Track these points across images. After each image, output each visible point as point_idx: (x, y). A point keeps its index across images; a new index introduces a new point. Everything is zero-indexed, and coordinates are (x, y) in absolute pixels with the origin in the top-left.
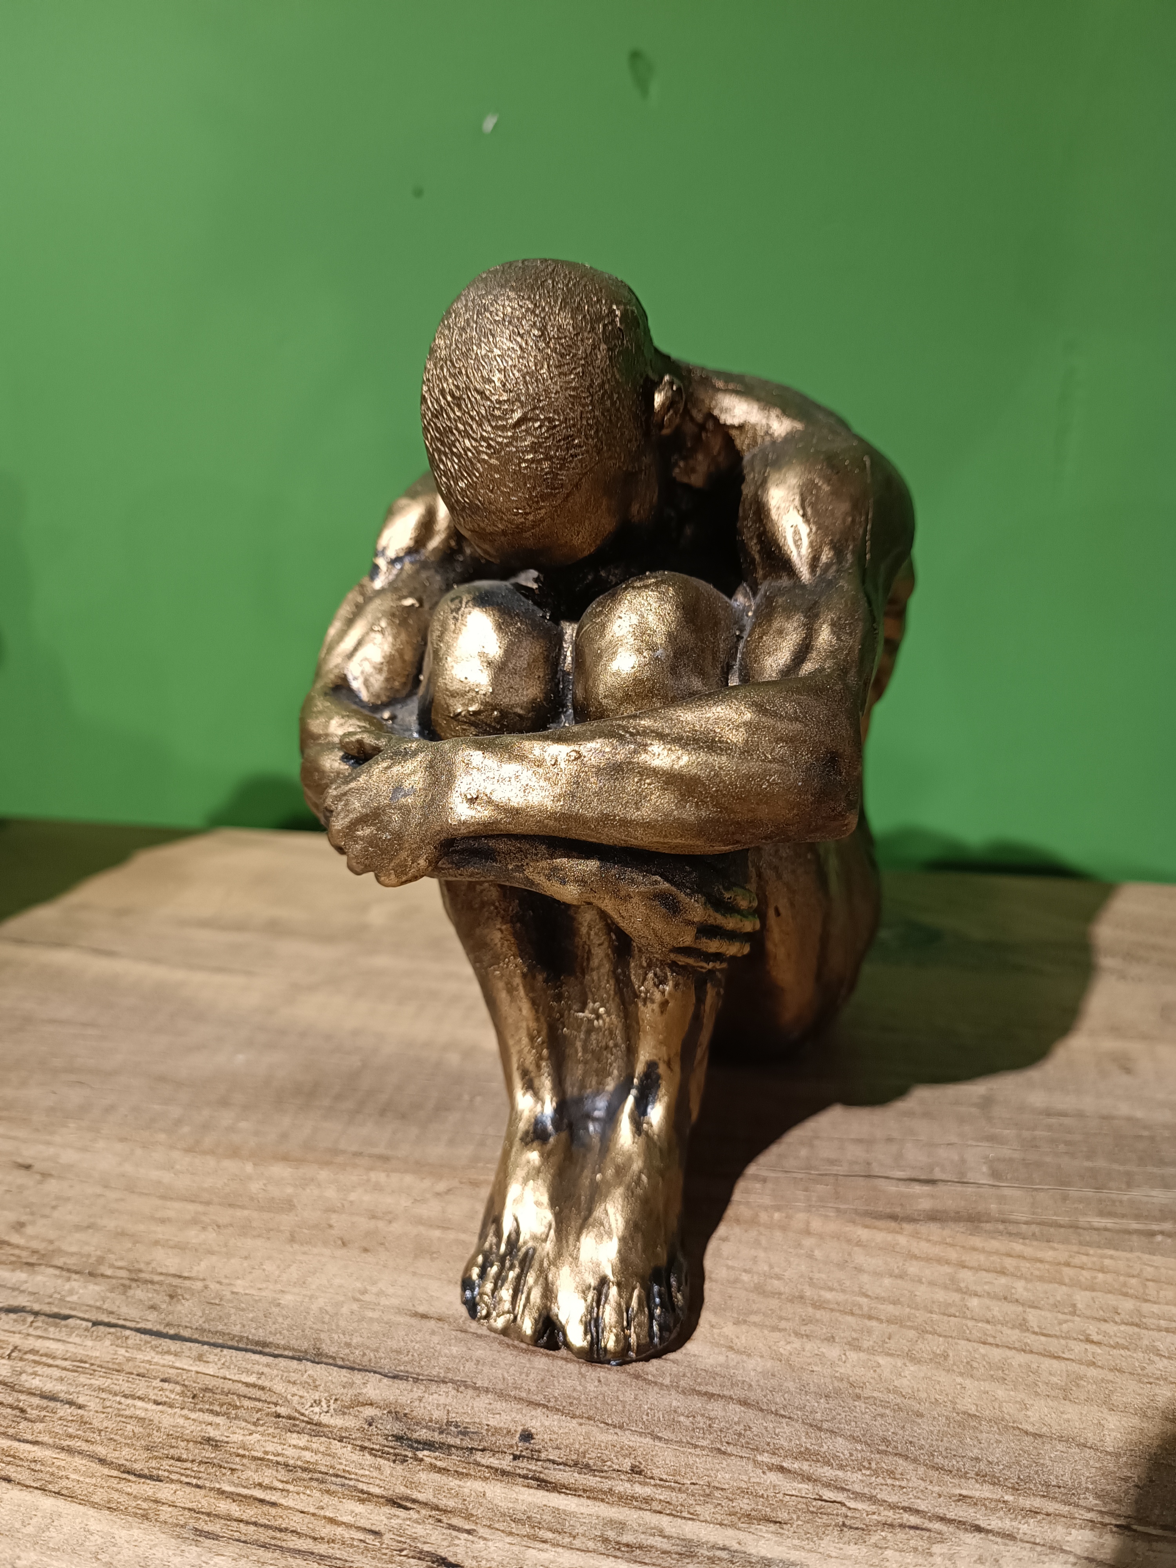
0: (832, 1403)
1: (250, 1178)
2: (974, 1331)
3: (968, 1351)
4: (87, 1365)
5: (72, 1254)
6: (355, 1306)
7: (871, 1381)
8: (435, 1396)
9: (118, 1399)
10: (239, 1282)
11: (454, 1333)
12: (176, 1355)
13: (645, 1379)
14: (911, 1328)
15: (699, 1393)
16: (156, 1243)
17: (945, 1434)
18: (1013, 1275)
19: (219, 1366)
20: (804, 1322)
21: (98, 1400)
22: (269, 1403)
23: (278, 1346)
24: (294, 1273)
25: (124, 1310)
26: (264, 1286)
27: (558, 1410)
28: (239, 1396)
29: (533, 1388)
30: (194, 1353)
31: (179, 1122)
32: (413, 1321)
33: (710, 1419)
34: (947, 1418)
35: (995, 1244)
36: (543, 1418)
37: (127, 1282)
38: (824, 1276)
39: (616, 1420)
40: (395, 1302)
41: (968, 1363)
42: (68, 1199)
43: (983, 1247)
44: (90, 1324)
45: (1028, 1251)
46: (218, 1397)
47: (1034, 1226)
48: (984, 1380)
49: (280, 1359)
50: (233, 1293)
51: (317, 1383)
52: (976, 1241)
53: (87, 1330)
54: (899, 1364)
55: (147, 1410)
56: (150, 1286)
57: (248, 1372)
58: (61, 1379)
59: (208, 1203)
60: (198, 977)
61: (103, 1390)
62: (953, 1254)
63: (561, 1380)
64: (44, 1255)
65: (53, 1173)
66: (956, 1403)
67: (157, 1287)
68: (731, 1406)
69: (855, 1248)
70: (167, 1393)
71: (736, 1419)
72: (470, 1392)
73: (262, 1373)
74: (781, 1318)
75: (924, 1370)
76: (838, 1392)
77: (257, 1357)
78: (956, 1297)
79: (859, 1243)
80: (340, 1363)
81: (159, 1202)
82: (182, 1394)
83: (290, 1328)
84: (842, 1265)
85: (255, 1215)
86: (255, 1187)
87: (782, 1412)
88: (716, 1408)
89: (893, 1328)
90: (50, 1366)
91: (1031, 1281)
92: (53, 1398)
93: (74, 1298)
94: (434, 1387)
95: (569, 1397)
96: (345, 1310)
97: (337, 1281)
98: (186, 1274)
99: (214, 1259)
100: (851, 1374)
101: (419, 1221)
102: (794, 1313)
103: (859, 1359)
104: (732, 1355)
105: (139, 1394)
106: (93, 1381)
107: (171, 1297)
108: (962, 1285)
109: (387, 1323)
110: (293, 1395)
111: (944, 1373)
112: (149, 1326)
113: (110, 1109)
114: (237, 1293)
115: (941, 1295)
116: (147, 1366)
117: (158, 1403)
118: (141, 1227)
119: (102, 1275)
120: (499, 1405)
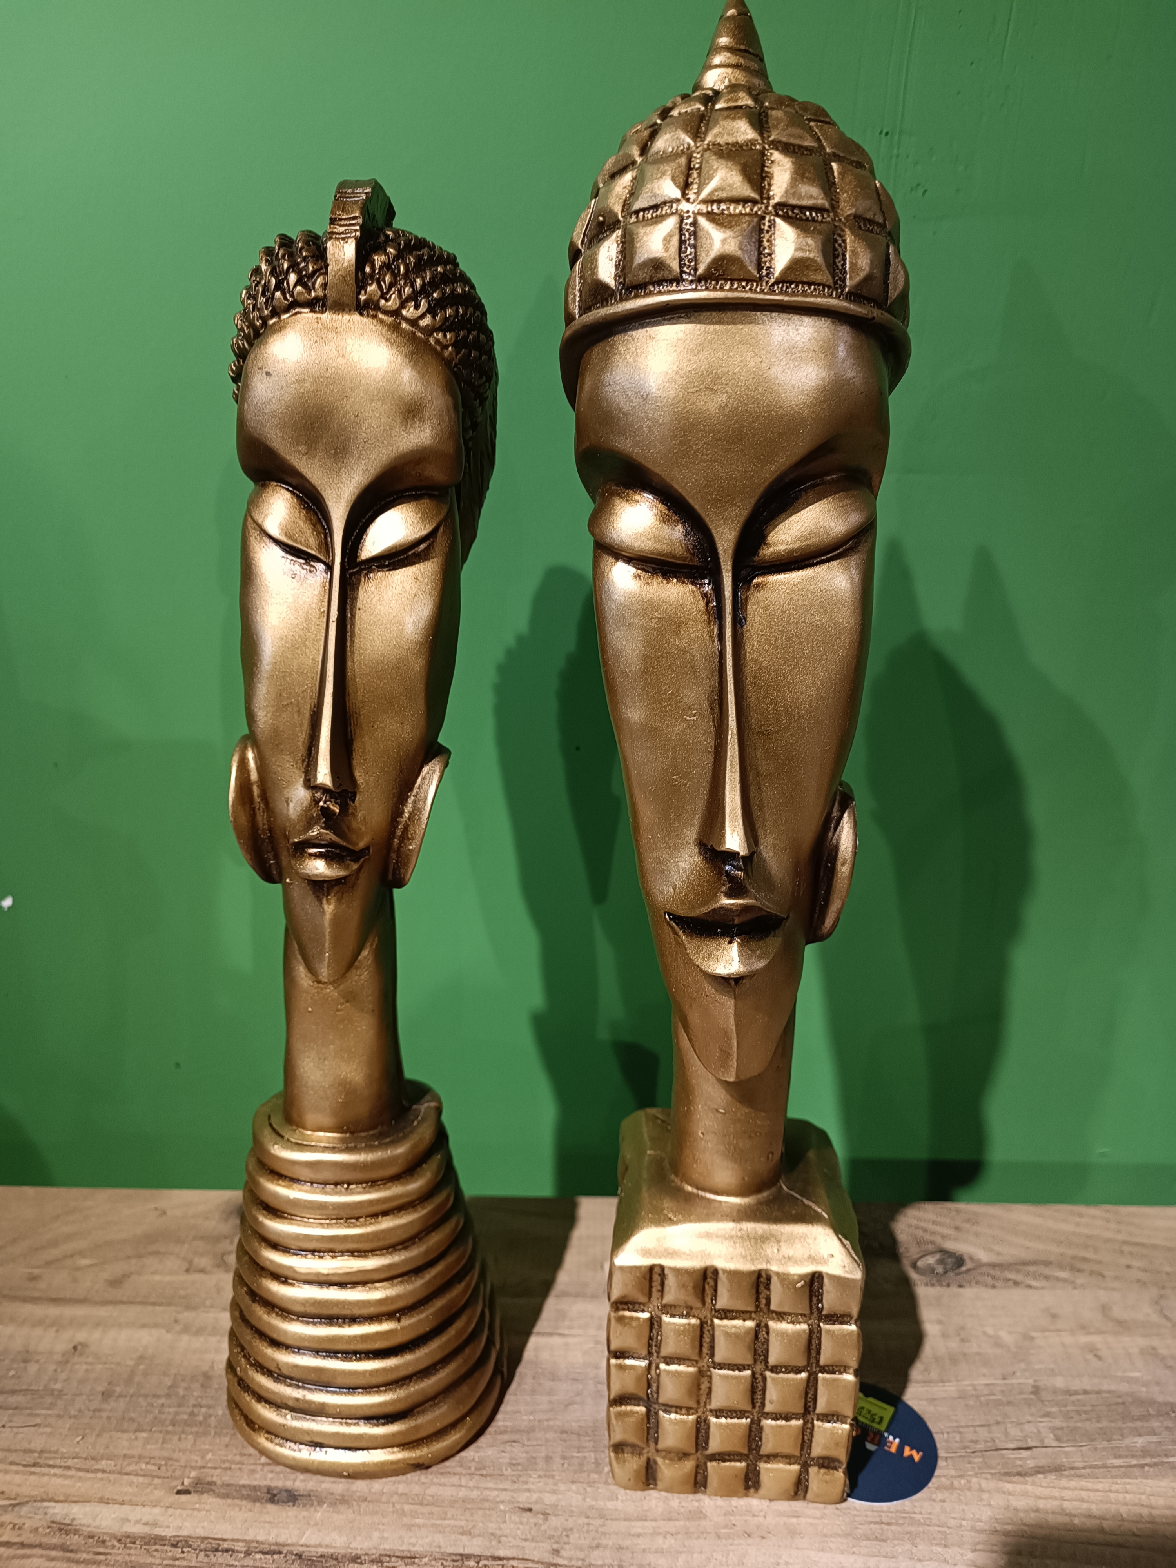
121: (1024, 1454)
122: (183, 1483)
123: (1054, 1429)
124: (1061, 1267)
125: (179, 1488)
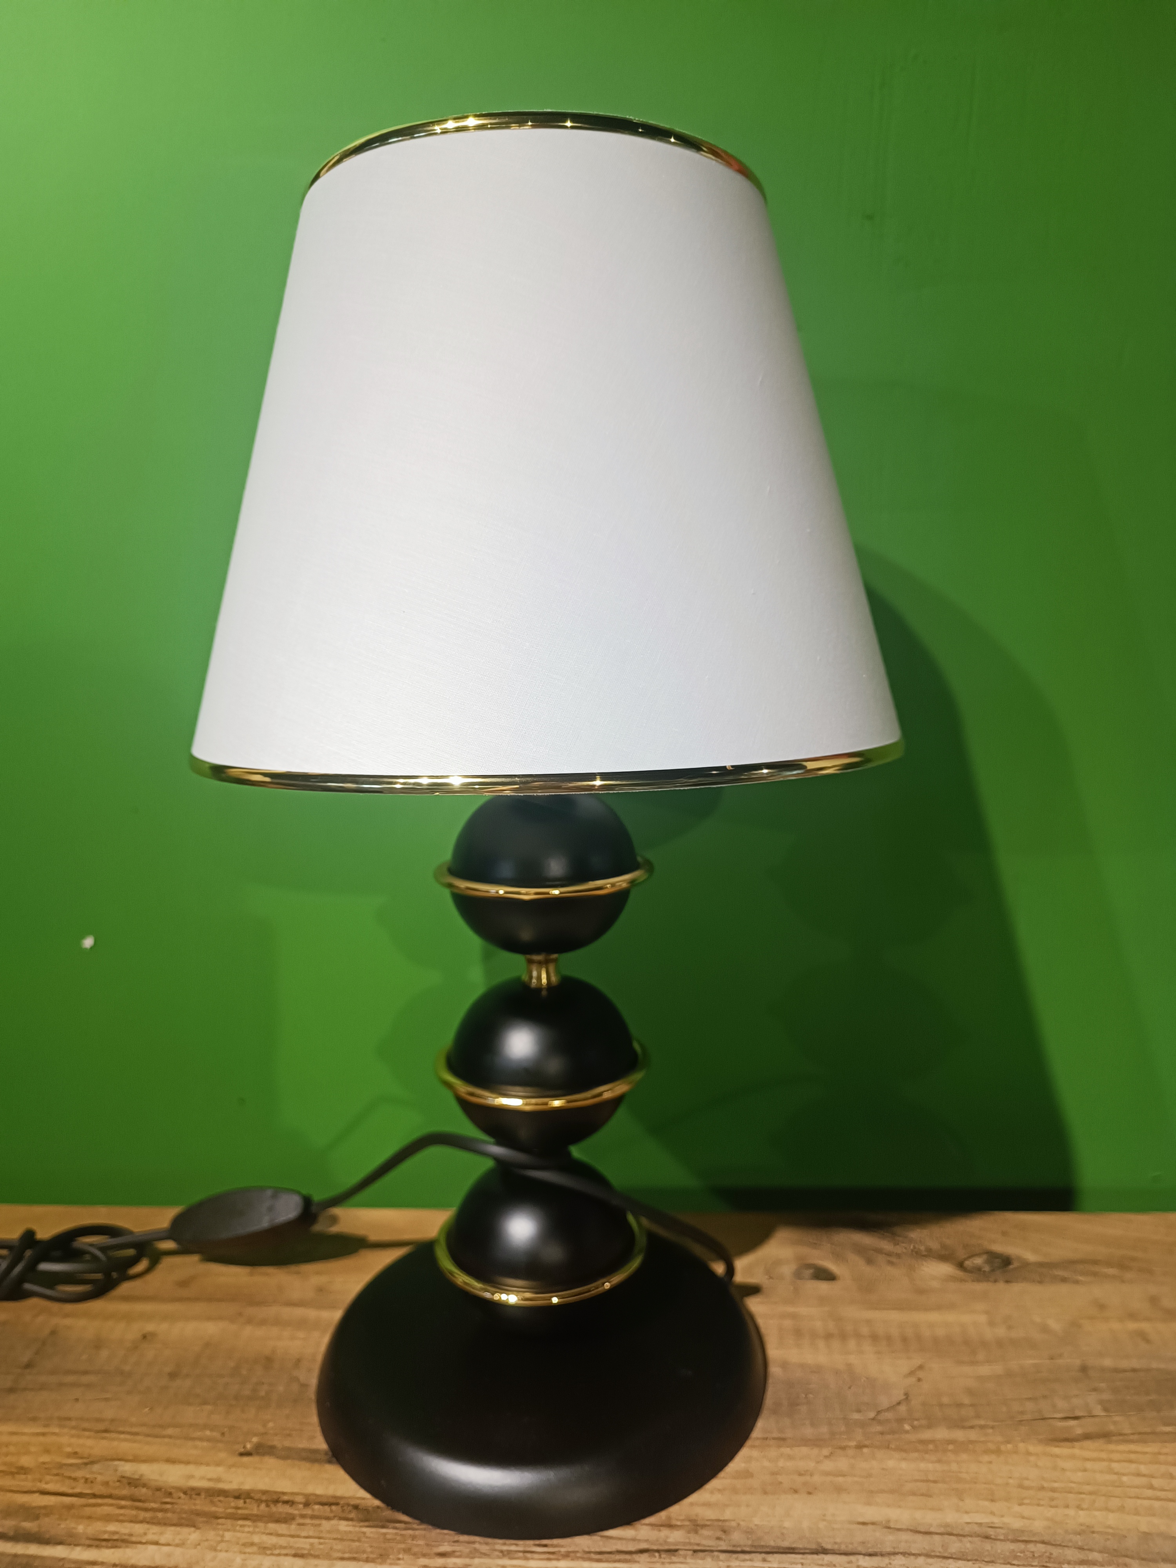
121: (1072, 1423)
122: (244, 1447)
123: (1101, 1402)
124: (1109, 1264)
125: (242, 1450)
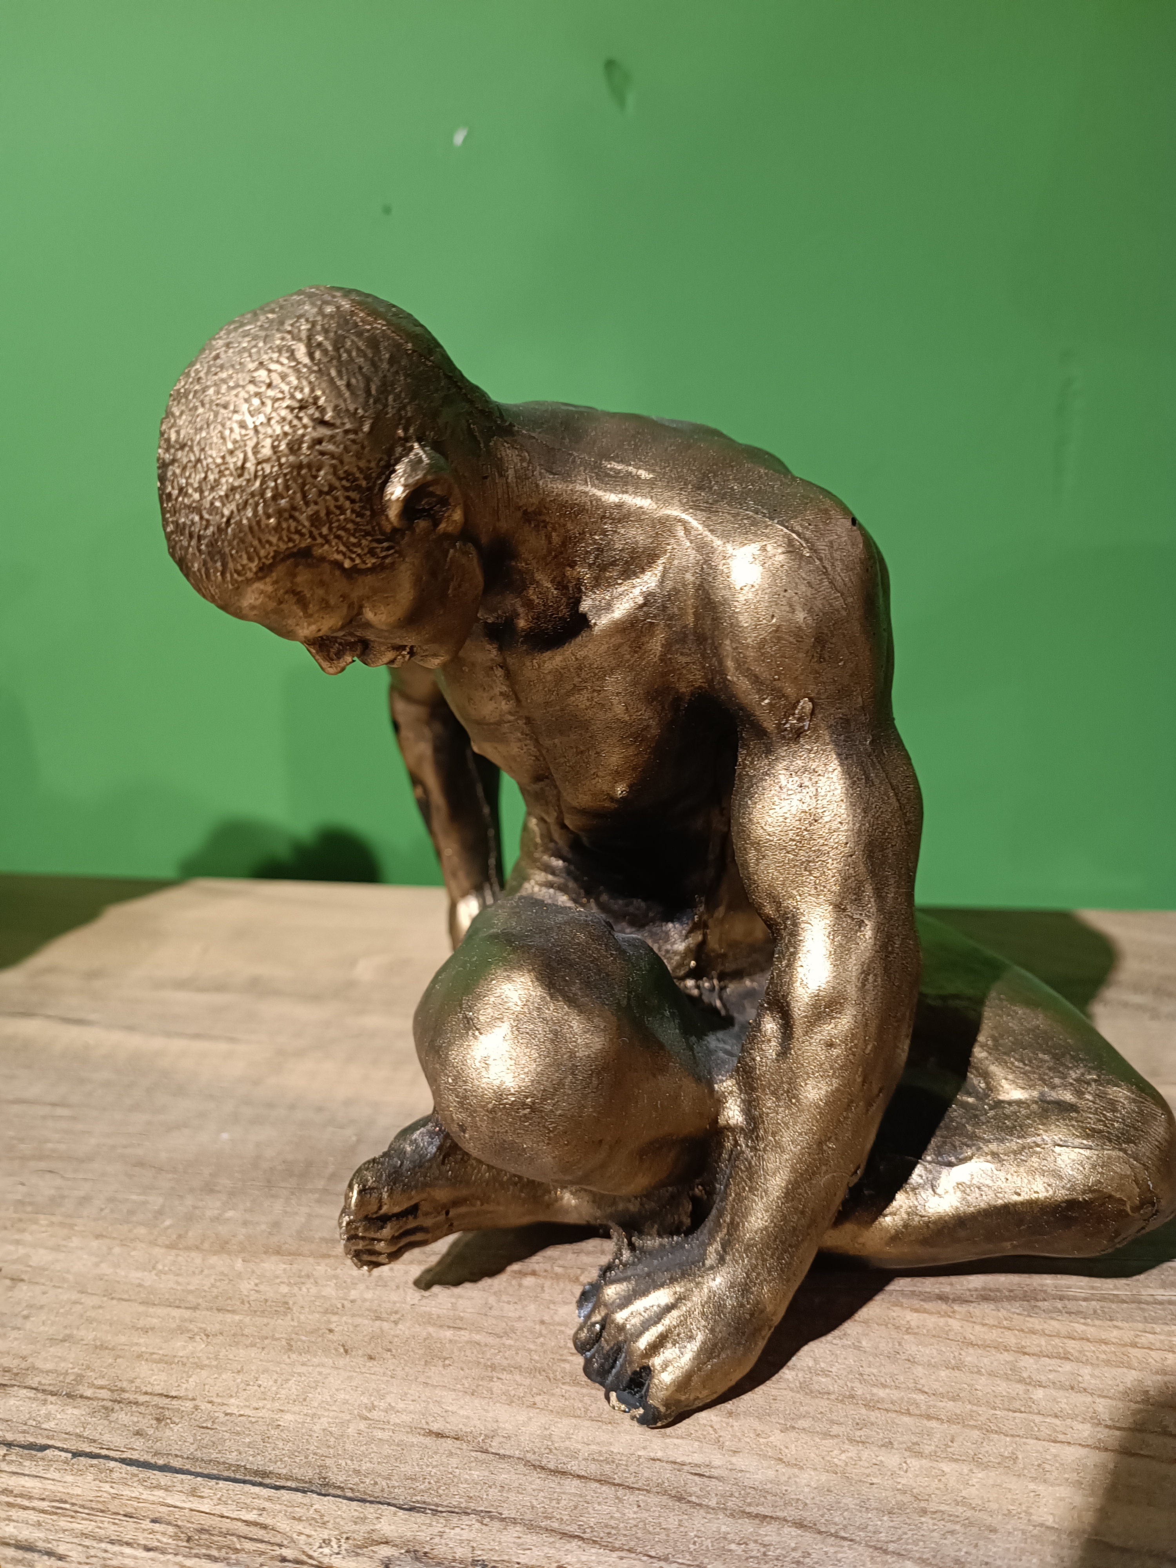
0: (897, 1520)
1: (239, 1275)
2: (1042, 1428)
3: (1038, 1451)
4: (67, 1506)
5: (48, 1372)
6: (362, 1425)
7: (937, 1492)
8: (458, 1530)
9: (103, 1545)
10: (233, 1400)
11: (473, 1454)
12: (166, 1490)
13: (689, 1502)
14: (975, 1427)
15: (749, 1515)
16: (140, 1356)
17: (1023, 1551)
18: (1078, 1360)
19: (216, 1501)
20: (859, 1425)
21: (80, 1548)
22: (272, 1544)
23: (279, 1476)
24: (293, 1387)
25: (107, 1437)
26: (261, 1404)
27: (595, 1542)
28: (239, 1536)
29: (565, 1518)
30: (187, 1487)
31: (160, 1213)
32: (428, 1441)
33: (765, 1546)
34: (1024, 1532)
35: (1054, 1325)
36: (579, 1552)
37: (109, 1404)
38: (875, 1371)
39: (659, 1550)
40: (406, 1418)
41: (1039, 1465)
42: (41, 1307)
43: (1043, 1330)
44: (69, 1455)
45: (1091, 1332)
46: (215, 1538)
47: (1094, 1303)
48: (1059, 1485)
49: (283, 1491)
50: (227, 1414)
51: (326, 1519)
52: (1035, 1323)
53: (66, 1462)
54: (966, 1471)
55: (136, 1558)
56: (134, 1408)
57: (248, 1508)
58: (39, 1524)
59: (195, 1308)
60: (177, 1045)
61: (86, 1536)
62: (1011, 1339)
63: (597, 1507)
64: (17, 1374)
65: (23, 1277)
66: (1031, 1514)
67: (142, 1409)
68: (786, 1530)
69: (906, 1337)
70: (159, 1536)
71: (793, 1545)
72: (497, 1524)
73: (264, 1509)
74: (833, 1422)
75: (992, 1476)
76: (902, 1507)
77: (256, 1489)
78: (1020, 1388)
79: (908, 1330)
80: (349, 1494)
81: (142, 1309)
82: (176, 1537)
83: (292, 1454)
84: (893, 1356)
85: (247, 1320)
86: (246, 1286)
87: (843, 1534)
88: (769, 1533)
89: (955, 1429)
90: (26, 1508)
91: (1098, 1365)
92: (29, 1548)
93: (51, 1425)
94: (455, 1519)
95: (607, 1526)
96: (351, 1430)
97: (341, 1396)
98: (174, 1394)
99: (204, 1373)
100: (914, 1485)
101: (429, 1320)
102: (846, 1416)
103: (921, 1467)
104: (781, 1468)
105: (127, 1538)
106: (74, 1525)
107: (158, 1419)
108: (1025, 1375)
109: (398, 1445)
110: (300, 1534)
111: (1015, 1479)
112: (135, 1456)
113: (85, 1200)
114: (231, 1414)
115: (1002, 1387)
116: (135, 1504)
117: (148, 1549)
118: (123, 1339)
119: (81, 1397)
120: (530, 1539)
